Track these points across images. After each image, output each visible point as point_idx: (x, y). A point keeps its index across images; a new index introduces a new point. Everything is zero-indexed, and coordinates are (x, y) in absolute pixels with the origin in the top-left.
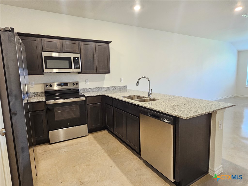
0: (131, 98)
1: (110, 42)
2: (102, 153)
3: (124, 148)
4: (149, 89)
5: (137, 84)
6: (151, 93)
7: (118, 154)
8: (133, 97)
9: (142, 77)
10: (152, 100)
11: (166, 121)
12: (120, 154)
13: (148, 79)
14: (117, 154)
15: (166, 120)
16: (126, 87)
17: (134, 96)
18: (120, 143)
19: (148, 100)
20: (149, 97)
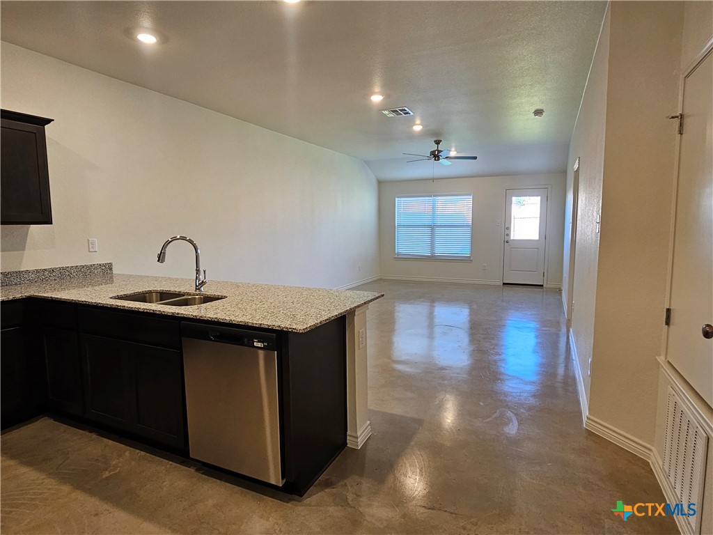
0: (142, 297)
1: (49, 121)
2: (49, 489)
3: (127, 454)
4: (198, 271)
5: (161, 258)
6: (203, 282)
7: (111, 473)
8: (147, 295)
9: (174, 239)
10: (208, 299)
11: (259, 345)
12: (117, 471)
13: (191, 241)
14: (107, 474)
15: (258, 342)
16: (111, 269)
17: (150, 292)
18: (110, 442)
19: (197, 302)
20: (198, 292)
